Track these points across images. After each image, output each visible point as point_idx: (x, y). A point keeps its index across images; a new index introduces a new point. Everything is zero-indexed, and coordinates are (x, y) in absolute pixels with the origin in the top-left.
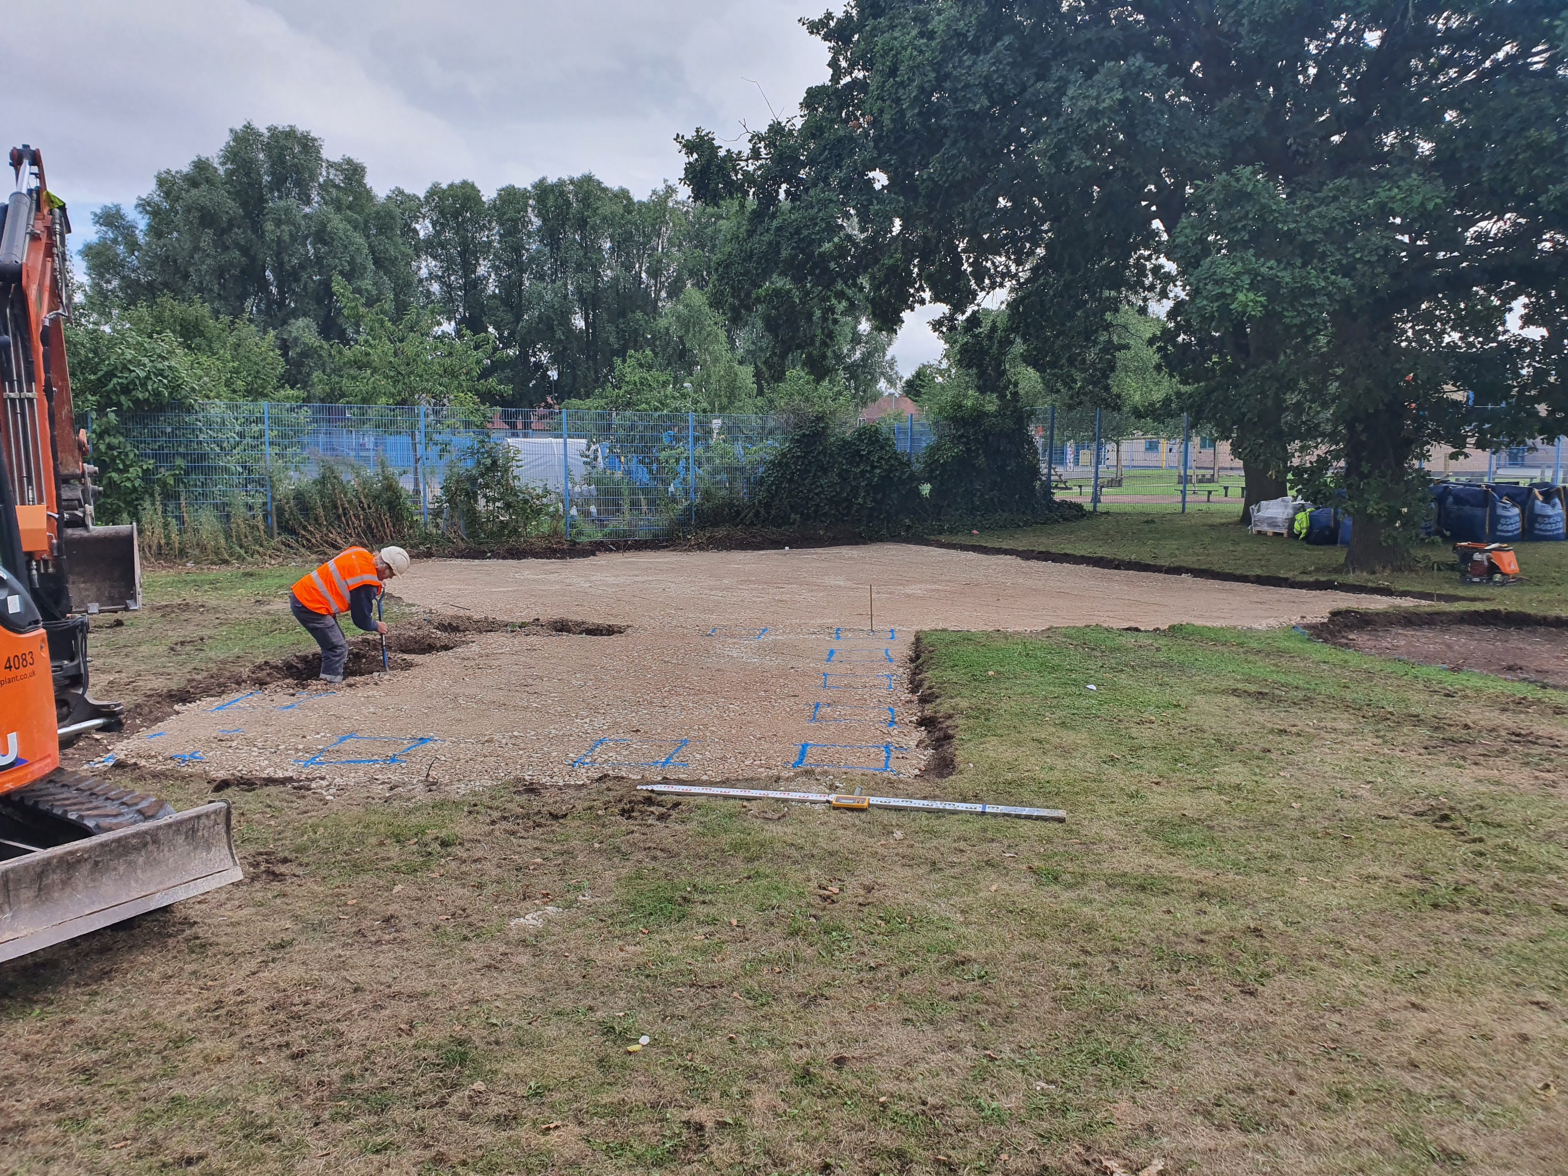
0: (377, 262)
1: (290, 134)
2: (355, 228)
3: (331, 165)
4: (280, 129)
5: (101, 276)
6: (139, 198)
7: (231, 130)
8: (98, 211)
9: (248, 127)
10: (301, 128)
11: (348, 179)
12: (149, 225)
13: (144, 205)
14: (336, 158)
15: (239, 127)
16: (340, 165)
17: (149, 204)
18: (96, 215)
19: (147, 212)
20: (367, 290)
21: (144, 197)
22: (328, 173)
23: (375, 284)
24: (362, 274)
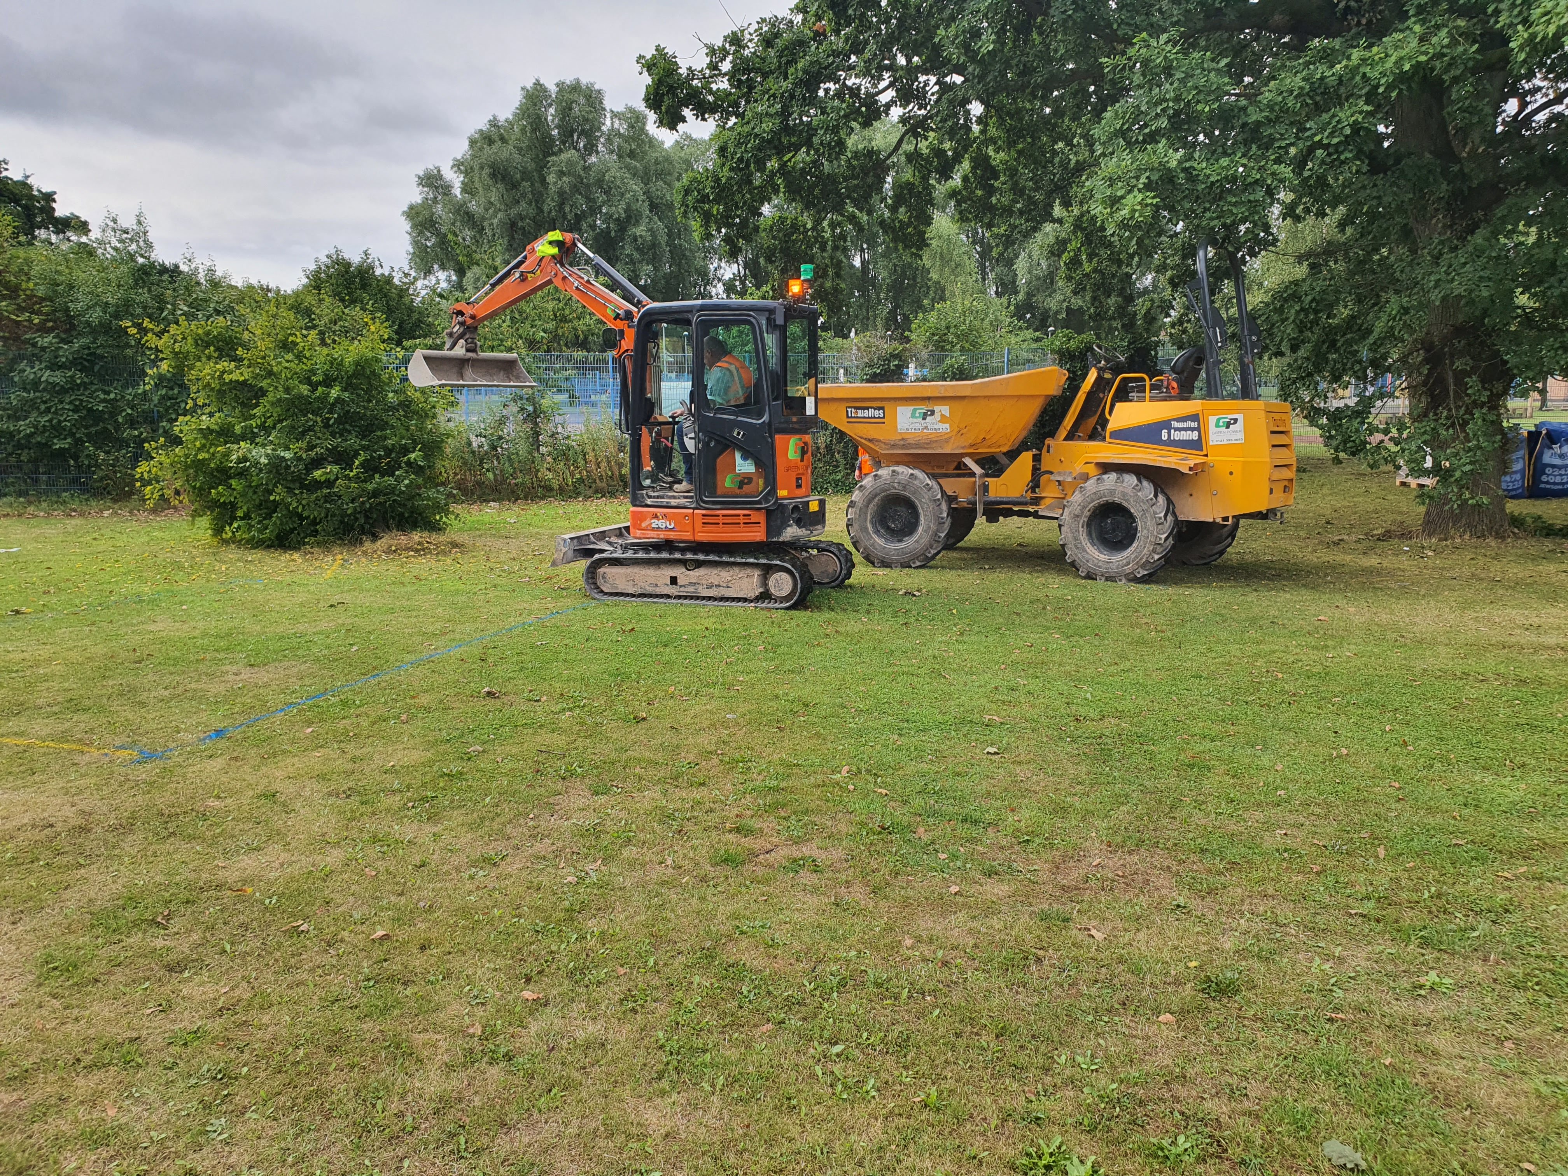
0: (653, 207)
1: (576, 88)
2: (634, 175)
3: (614, 115)
4: (568, 82)
5: (420, 233)
6: (455, 159)
7: (522, 89)
8: (421, 173)
9: (538, 83)
10: (584, 81)
11: (631, 126)
12: (463, 183)
13: (458, 165)
14: (619, 108)
15: (529, 85)
16: (623, 114)
17: (462, 164)
18: (419, 177)
19: (461, 172)
20: (641, 236)
21: (459, 157)
22: (612, 124)
23: (649, 230)
24: (637, 221)
